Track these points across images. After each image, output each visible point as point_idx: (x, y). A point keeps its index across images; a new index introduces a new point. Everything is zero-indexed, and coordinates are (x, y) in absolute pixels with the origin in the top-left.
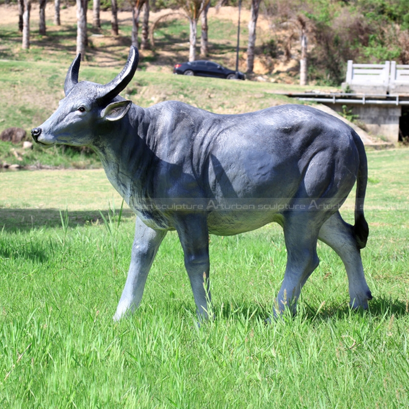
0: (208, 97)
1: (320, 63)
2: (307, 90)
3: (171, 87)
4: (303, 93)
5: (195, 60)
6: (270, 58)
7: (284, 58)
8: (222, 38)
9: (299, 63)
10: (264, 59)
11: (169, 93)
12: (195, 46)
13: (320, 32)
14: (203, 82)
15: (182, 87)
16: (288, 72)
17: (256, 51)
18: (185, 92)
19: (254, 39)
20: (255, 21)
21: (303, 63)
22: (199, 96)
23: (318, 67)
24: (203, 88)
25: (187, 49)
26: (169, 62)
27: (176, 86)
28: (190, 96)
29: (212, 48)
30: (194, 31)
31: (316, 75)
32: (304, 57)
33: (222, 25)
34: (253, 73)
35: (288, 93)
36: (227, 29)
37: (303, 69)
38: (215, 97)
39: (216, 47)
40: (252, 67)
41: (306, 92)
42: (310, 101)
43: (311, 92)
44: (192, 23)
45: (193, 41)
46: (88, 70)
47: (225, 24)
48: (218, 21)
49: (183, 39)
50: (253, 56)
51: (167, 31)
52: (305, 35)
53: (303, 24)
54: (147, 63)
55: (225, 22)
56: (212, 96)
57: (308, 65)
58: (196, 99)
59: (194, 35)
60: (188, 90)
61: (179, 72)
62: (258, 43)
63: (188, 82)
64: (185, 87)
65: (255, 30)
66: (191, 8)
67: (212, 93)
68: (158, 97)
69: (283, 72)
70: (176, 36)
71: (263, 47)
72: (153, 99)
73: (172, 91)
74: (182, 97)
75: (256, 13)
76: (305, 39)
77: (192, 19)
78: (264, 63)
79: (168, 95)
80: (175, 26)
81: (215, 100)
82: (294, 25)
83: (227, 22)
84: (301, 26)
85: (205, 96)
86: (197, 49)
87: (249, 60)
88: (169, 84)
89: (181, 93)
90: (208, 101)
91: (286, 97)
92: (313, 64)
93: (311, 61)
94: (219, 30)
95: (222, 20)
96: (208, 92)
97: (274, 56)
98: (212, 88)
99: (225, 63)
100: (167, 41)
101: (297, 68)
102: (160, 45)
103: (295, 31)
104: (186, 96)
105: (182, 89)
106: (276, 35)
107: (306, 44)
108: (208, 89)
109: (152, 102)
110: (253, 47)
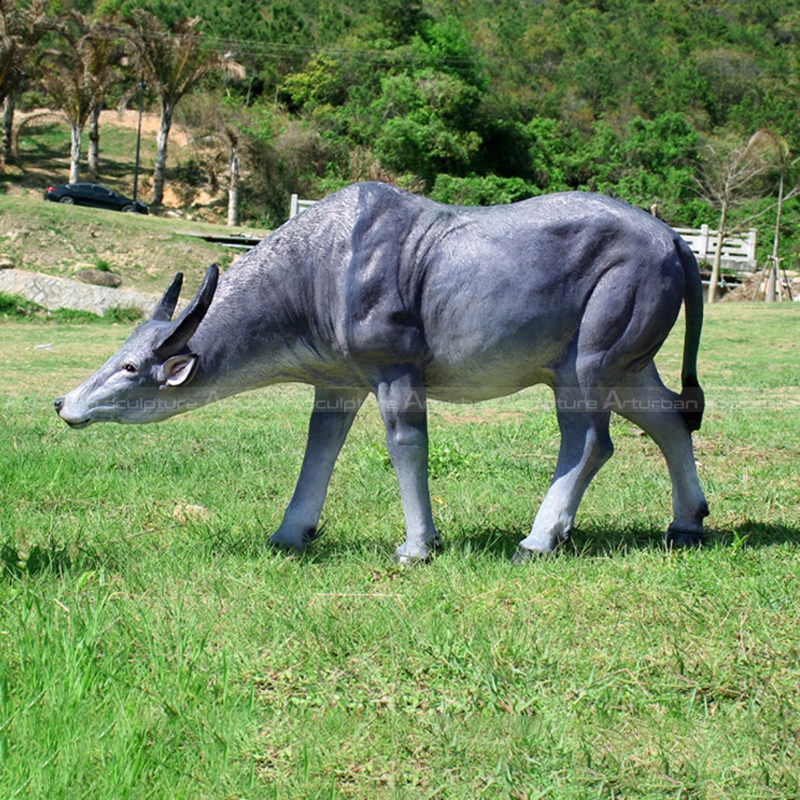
0: (90, 235)
1: (257, 196)
2: (234, 233)
3: (37, 218)
4: (228, 237)
5: (78, 181)
6: (188, 185)
7: (209, 187)
8: (120, 154)
9: (228, 194)
10: (178, 186)
11: (33, 227)
12: (77, 163)
13: (258, 153)
14: (85, 214)
15: (54, 218)
16: (211, 206)
17: (166, 175)
18: (58, 227)
19: (165, 158)
20: (167, 132)
21: (232, 194)
22: (78, 233)
23: (254, 202)
24: (84, 222)
25: (68, 167)
26: (38, 182)
27: (45, 218)
28: (65, 232)
29: (104, 167)
30: (77, 140)
31: (250, 212)
32: (234, 186)
33: (122, 135)
34: (163, 205)
35: (206, 235)
36: (128, 142)
37: (232, 204)
38: (101, 236)
39: (112, 167)
40: (160, 197)
41: (232, 235)
42: (237, 248)
43: (239, 235)
44: (75, 129)
45: (75, 155)
47: (126, 134)
48: (117, 130)
49: (63, 153)
50: (162, 181)
51: (42, 140)
52: (236, 156)
53: (234, 141)
54: (8, 183)
55: (126, 132)
56: (96, 234)
57: (239, 200)
58: (74, 237)
59: (77, 146)
60: (62, 224)
61: (52, 198)
62: (170, 164)
63: (63, 212)
64: (58, 219)
65: (165, 146)
66: (74, 108)
67: (98, 230)
68: (17, 231)
69: (204, 206)
70: (56, 147)
71: (178, 171)
72: (9, 234)
73: (38, 225)
74: (52, 233)
75: (167, 120)
76: (236, 161)
77: (74, 124)
78: (177, 192)
79: (31, 229)
80: (54, 133)
81: (100, 240)
82: (220, 141)
83: (129, 132)
84: (230, 144)
85: (87, 234)
86: (82, 167)
87: (156, 187)
88: (34, 214)
89: (51, 228)
90: (91, 241)
91: (203, 241)
92: (247, 197)
93: (244, 193)
94: (117, 142)
95: (123, 128)
96: (92, 228)
97: (193, 183)
98: (97, 223)
99: (123, 189)
100: (41, 153)
101: (224, 202)
102: (31, 158)
103: (223, 150)
104: (58, 232)
105: (54, 222)
106: (197, 154)
107: (236, 168)
108: (91, 224)
109: (7, 238)
110: (162, 169)
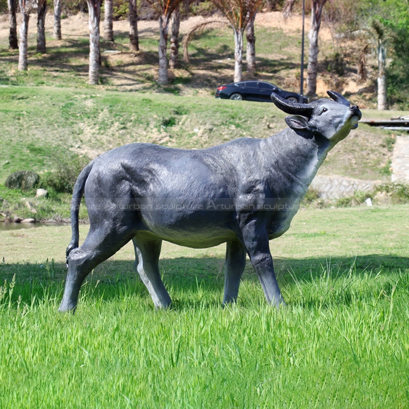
0: (266, 127)
1: (402, 81)
2: (394, 117)
3: (218, 114)
4: (389, 121)
5: (242, 80)
6: (336, 76)
7: (357, 76)
8: (272, 52)
9: (376, 83)
10: (328, 77)
11: (216, 123)
12: (241, 63)
13: (402, 42)
14: (259, 108)
15: (233, 114)
16: (360, 93)
17: (320, 68)
18: (237, 121)
19: (316, 53)
20: (317, 29)
21: (380, 81)
22: (256, 126)
23: (399, 87)
24: (259, 115)
25: (232, 68)
26: (205, 83)
27: (225, 114)
28: (244, 126)
29: (260, 65)
30: (239, 43)
31: (397, 96)
32: (382, 74)
33: (270, 35)
34: (317, 95)
35: (369, 120)
36: (276, 41)
37: (381, 89)
38: (276, 127)
39: (265, 64)
40: (314, 88)
41: (392, 119)
42: (398, 130)
43: (399, 118)
44: (237, 34)
45: (238, 57)
46: (112, 96)
47: (274, 34)
48: (266, 30)
49: (221, 55)
50: (315, 74)
51: (200, 44)
52: (382, 47)
53: (380, 33)
54: (180, 85)
55: (273, 32)
56: (271, 126)
57: (387, 85)
58: (252, 129)
59: (240, 48)
60: (240, 119)
61: (224, 96)
62: (320, 59)
63: (241, 108)
64: (236, 114)
65: (316, 42)
66: (236, 15)
67: (272, 122)
68: (202, 128)
69: (354, 94)
70: (212, 50)
71: (326, 63)
72: (196, 130)
73: (220, 121)
74: (233, 127)
75: (318, 18)
76: (383, 51)
77: (237, 29)
78: (327, 82)
79: (215, 125)
80: (209, 37)
81: (275, 130)
82: (368, 34)
83: (276, 31)
84: (377, 36)
85: (263, 126)
86: (244, 67)
87: (310, 79)
88: (215, 112)
89: (230, 123)
90: (267, 132)
91: (367, 126)
92: (393, 82)
93: (391, 79)
94: (266, 42)
95: (270, 28)
96: (267, 120)
97: (341, 74)
98: (271, 116)
99: (279, 84)
100: (202, 57)
101: (373, 88)
102: (194, 61)
103: (369, 41)
104: (238, 126)
105: (233, 118)
106: (341, 47)
107: (384, 57)
108: (266, 118)
109: (194, 134)
110: (314, 63)
